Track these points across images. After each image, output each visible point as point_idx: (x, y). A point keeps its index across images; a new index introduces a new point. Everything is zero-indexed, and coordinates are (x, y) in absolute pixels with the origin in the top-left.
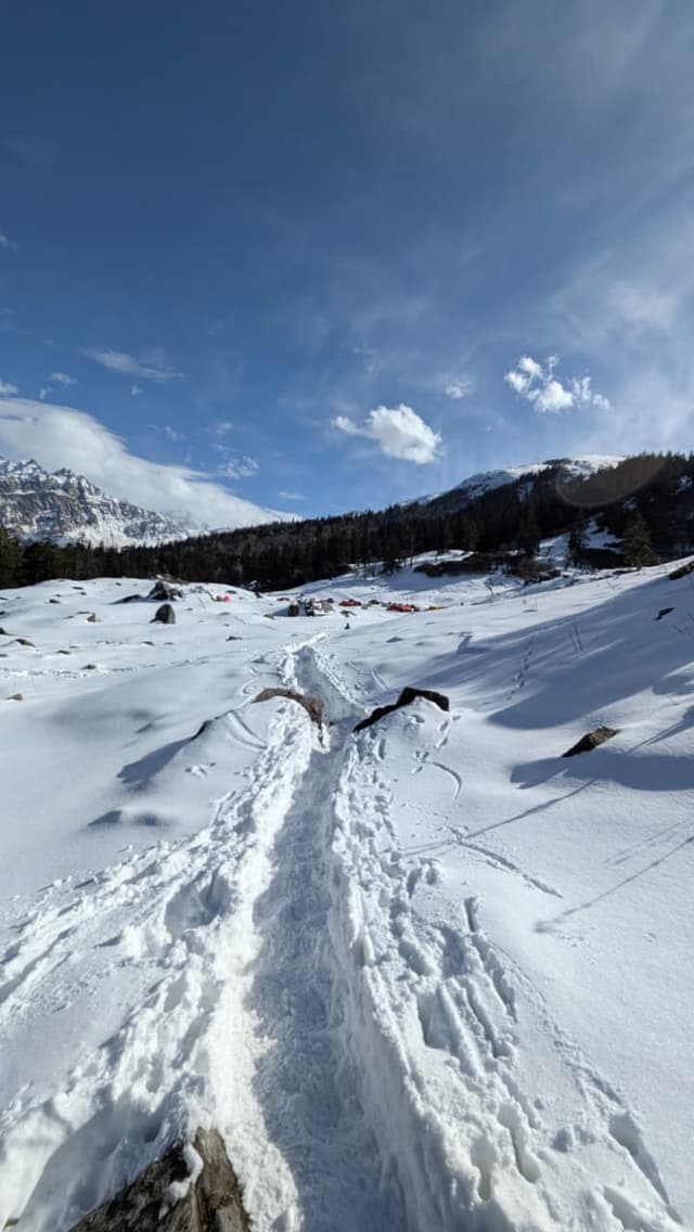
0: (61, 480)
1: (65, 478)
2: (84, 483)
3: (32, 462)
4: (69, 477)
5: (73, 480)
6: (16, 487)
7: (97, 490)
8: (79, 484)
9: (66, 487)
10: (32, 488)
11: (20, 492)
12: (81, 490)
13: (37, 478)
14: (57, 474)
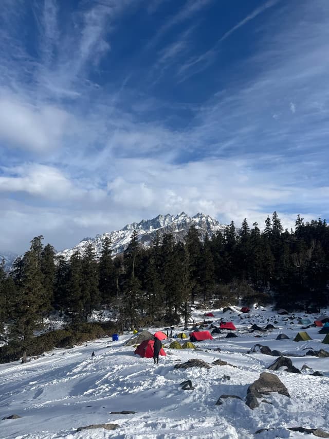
0: (197, 220)
1: (200, 219)
2: (209, 220)
3: (183, 213)
4: (201, 218)
5: (204, 219)
6: (175, 228)
7: (217, 222)
8: (207, 220)
9: (200, 224)
10: (183, 227)
11: (177, 231)
12: (208, 224)
13: (185, 221)
14: (195, 217)
